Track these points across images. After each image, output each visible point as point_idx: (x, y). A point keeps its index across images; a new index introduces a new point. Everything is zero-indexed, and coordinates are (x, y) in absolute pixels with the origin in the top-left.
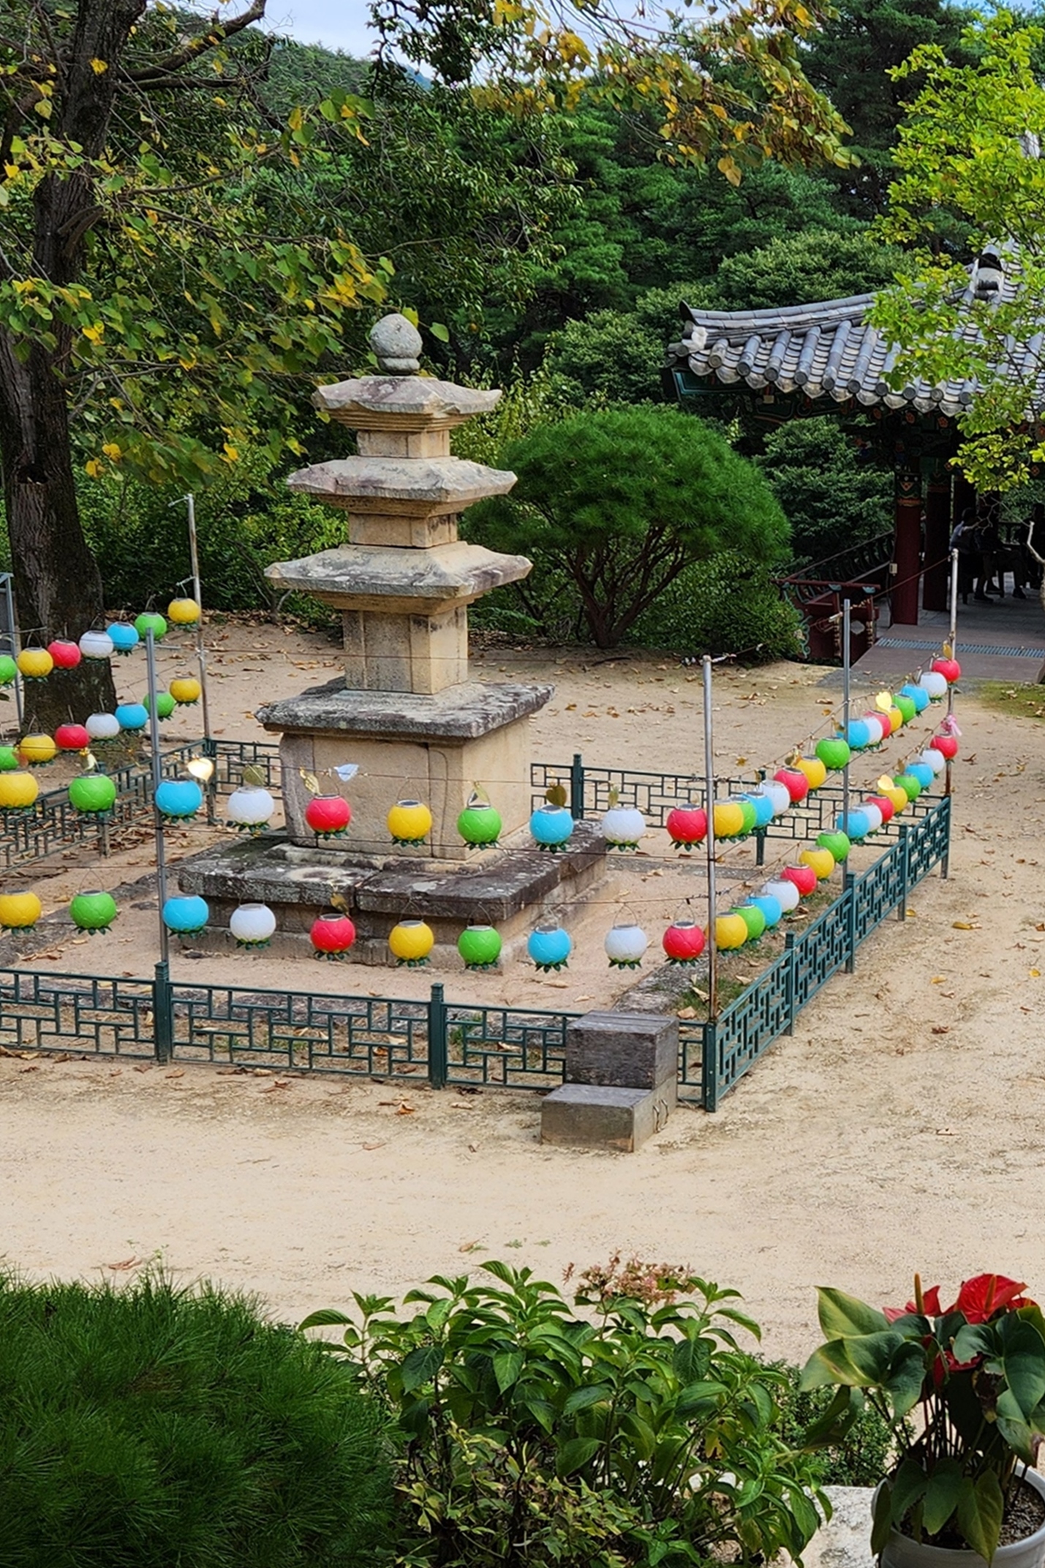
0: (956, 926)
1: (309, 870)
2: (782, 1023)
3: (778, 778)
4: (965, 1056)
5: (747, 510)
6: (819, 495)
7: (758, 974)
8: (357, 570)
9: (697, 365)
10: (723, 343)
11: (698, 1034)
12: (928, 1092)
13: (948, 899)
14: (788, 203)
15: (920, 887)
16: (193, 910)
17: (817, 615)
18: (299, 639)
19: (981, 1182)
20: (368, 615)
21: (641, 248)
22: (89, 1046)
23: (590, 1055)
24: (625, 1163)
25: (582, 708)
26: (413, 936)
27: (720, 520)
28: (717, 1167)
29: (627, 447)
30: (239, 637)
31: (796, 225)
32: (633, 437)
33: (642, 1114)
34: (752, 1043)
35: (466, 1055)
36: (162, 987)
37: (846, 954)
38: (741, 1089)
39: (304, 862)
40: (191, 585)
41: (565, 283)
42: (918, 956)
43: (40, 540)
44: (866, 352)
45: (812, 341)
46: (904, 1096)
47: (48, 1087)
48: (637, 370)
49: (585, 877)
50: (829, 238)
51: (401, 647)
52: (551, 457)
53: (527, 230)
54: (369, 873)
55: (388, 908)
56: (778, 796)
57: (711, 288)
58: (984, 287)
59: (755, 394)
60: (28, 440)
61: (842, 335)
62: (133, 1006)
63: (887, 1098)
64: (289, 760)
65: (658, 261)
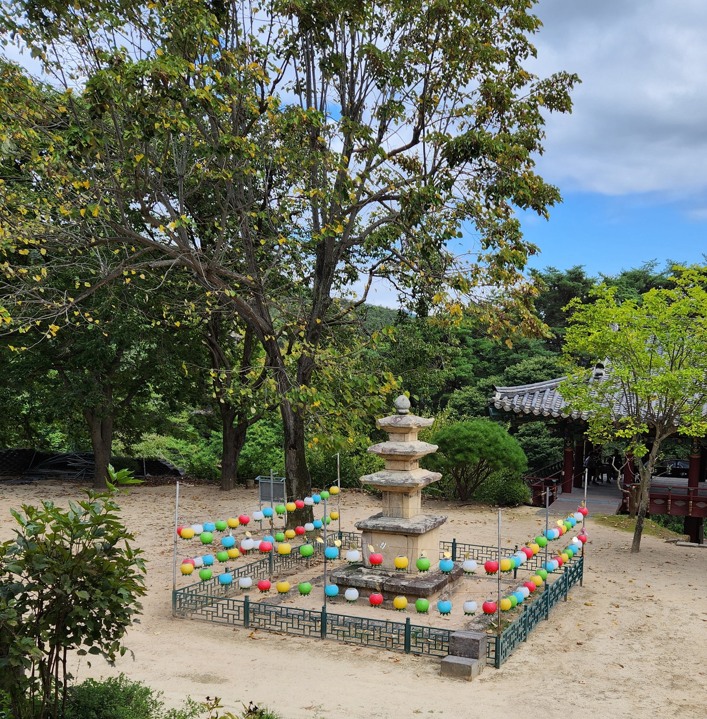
0: (586, 604)
1: (369, 576)
2: (522, 637)
3: (523, 550)
4: (589, 654)
5: (513, 454)
6: (536, 446)
7: (515, 619)
8: (387, 478)
9: (497, 405)
10: (506, 398)
11: (494, 640)
12: (575, 667)
13: (582, 594)
14: (529, 348)
15: (572, 589)
16: (334, 589)
17: (537, 490)
18: (367, 497)
19: (595, 702)
20: (390, 493)
21: (479, 365)
22: (301, 632)
23: (457, 645)
24: (468, 685)
25: (456, 522)
26: (401, 601)
27: (504, 457)
28: (500, 689)
29: (473, 433)
30: (351, 497)
31: (531, 355)
32: (475, 430)
33: (474, 668)
34: (512, 644)
35: (416, 643)
36: (324, 614)
37: (545, 613)
38: (508, 661)
39: (368, 573)
40: (337, 482)
41: (454, 378)
42: (571, 615)
43: (294, 468)
44: (555, 399)
45: (536, 396)
46: (567, 667)
47: (289, 645)
48: (476, 406)
49: (456, 582)
50: (542, 359)
51: (400, 503)
52: (448, 437)
53: (443, 363)
54: (387, 578)
55: (393, 590)
56: (522, 556)
57: (502, 377)
58: (597, 375)
59: (516, 414)
60: (292, 436)
61: (547, 393)
62: (315, 620)
63: (560, 668)
64: (364, 540)
65: (485, 369)
